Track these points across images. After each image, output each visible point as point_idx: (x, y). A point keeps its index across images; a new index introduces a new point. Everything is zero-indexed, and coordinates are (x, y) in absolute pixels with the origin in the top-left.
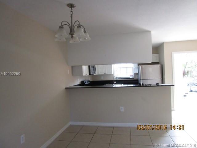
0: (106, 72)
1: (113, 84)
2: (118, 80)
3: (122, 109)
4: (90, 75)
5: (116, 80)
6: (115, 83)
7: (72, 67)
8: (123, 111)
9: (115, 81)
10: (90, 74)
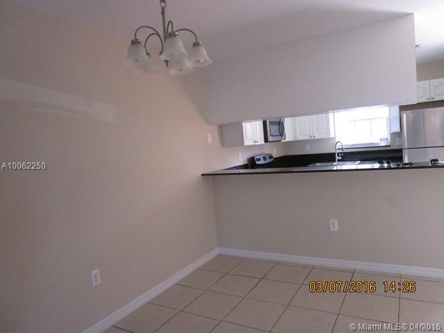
0: (316, 135)
1: (335, 161)
2: (346, 151)
3: (335, 225)
4: (267, 143)
5: (341, 151)
6: (339, 160)
7: (221, 128)
8: (337, 229)
9: (338, 154)
10: (266, 140)
